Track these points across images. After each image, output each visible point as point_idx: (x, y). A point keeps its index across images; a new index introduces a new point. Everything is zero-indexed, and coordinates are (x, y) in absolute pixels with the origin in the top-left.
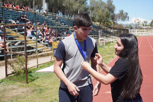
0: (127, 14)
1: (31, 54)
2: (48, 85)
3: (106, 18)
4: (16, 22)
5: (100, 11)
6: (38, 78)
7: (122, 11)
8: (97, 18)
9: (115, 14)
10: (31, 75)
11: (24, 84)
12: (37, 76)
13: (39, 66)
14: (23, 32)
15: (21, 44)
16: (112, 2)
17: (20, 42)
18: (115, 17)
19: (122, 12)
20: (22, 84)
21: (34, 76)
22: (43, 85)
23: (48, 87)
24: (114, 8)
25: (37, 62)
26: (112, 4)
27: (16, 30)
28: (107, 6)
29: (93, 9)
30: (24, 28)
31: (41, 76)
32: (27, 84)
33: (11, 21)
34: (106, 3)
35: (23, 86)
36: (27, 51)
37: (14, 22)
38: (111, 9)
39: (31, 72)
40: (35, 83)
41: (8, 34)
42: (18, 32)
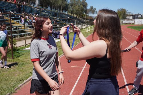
0: (95, 9)
1: (23, 36)
2: (29, 60)
3: (81, 11)
4: (14, 12)
5: (77, 7)
6: (23, 55)
8: (75, 11)
9: (87, 9)
10: (18, 53)
11: (11, 60)
12: (22, 53)
13: (26, 45)
14: (19, 20)
15: (16, 29)
16: (86, 0)
17: (16, 27)
18: (87, 11)
19: (92, 8)
20: (9, 59)
21: (20, 53)
22: (25, 60)
23: (28, 62)
24: (87, 5)
25: (25, 42)
26: (86, 2)
27: (13, 18)
28: (82, 3)
29: (72, 5)
30: (19, 17)
31: (25, 53)
32: (13, 60)
33: (9, 12)
34: (81, 1)
35: (10, 61)
36: (12, 35)
37: (12, 12)
38: (85, 5)
39: (18, 50)
40: (19, 59)
41: (6, 21)
42: (15, 20)
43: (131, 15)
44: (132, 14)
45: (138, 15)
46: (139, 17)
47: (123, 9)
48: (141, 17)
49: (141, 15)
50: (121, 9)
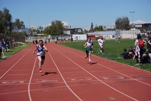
0: (22, 23)
3: (3, 26)
7: (18, 20)
9: (11, 23)
16: (9, 11)
26: (9, 13)
28: (4, 15)
34: (3, 12)
38: (9, 17)
43: (68, 30)
44: (69, 28)
45: (78, 29)
46: (79, 31)
47: (59, 21)
48: (81, 31)
49: (80, 29)
50: (56, 21)
